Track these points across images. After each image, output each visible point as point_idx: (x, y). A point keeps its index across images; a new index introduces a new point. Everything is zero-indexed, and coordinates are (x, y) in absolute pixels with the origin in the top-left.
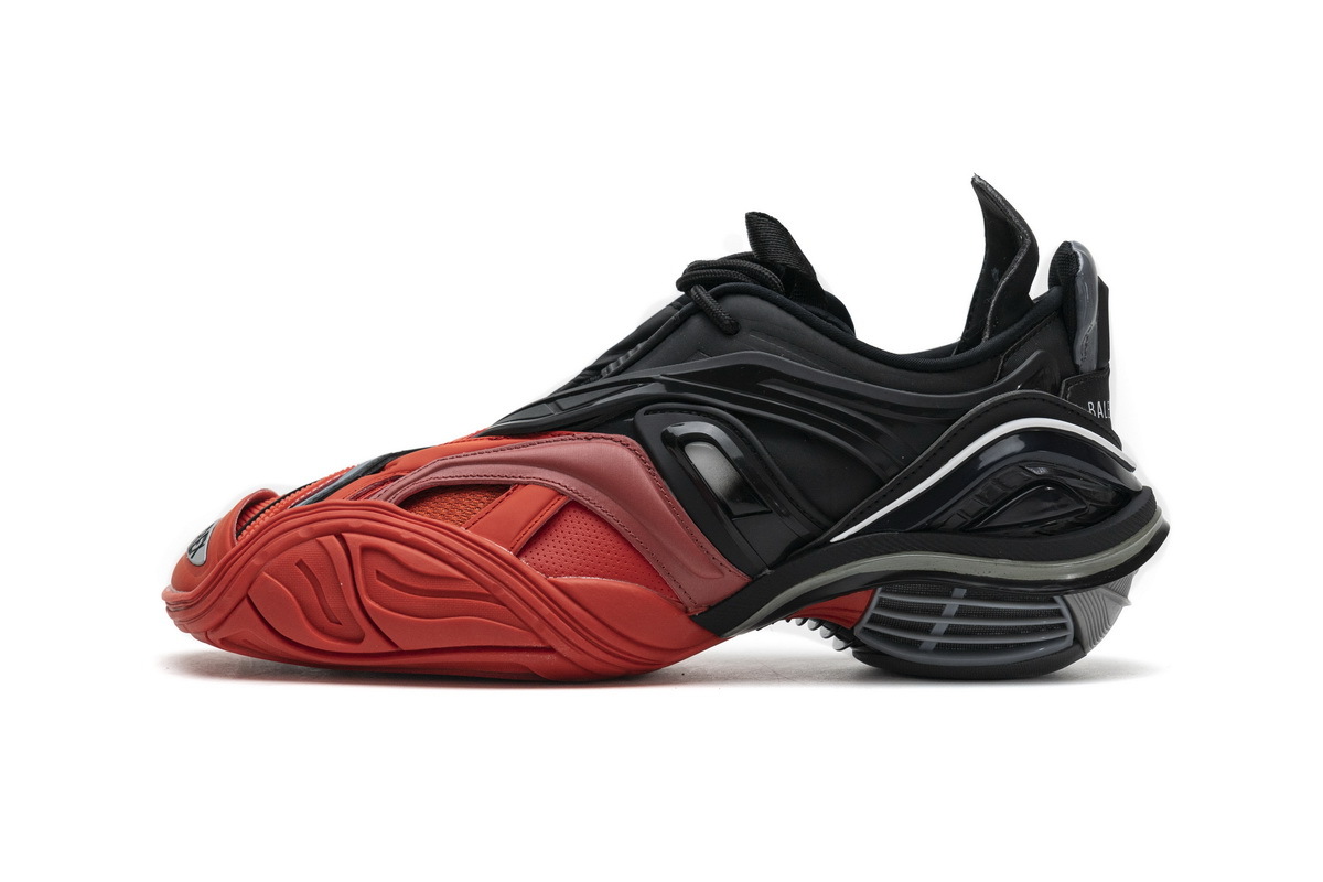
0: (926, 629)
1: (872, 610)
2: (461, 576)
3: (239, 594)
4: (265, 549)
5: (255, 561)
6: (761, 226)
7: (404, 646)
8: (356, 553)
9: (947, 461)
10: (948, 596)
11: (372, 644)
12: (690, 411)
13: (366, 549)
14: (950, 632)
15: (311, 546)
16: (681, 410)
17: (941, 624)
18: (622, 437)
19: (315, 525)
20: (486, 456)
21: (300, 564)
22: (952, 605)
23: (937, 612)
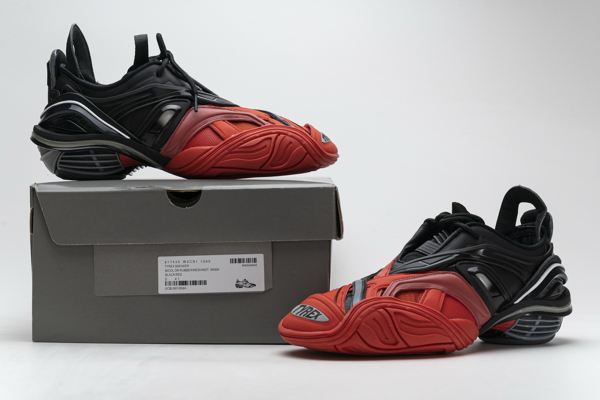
0: (529, 329)
1: (516, 324)
2: (430, 321)
3: (355, 330)
4: (362, 314)
5: (358, 319)
6: (457, 207)
7: (411, 346)
8: (393, 315)
9: (540, 277)
10: (537, 319)
11: (401, 345)
12: (472, 264)
13: (395, 313)
14: (537, 330)
15: (376, 313)
16: (470, 263)
17: (534, 328)
18: (453, 272)
19: (375, 306)
20: (408, 280)
21: (374, 319)
22: (538, 322)
23: (534, 324)
